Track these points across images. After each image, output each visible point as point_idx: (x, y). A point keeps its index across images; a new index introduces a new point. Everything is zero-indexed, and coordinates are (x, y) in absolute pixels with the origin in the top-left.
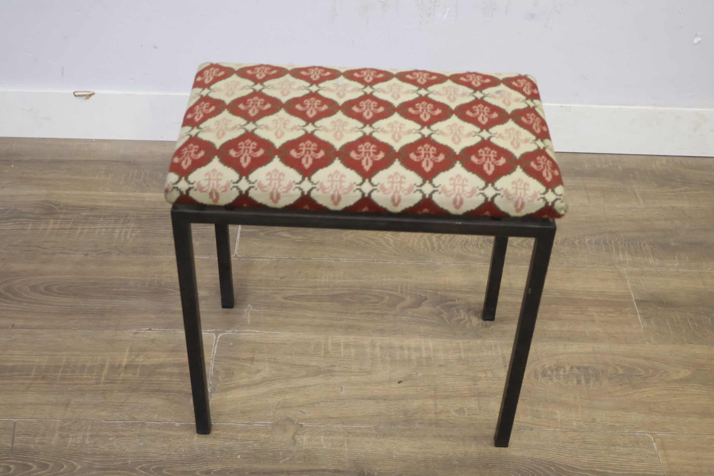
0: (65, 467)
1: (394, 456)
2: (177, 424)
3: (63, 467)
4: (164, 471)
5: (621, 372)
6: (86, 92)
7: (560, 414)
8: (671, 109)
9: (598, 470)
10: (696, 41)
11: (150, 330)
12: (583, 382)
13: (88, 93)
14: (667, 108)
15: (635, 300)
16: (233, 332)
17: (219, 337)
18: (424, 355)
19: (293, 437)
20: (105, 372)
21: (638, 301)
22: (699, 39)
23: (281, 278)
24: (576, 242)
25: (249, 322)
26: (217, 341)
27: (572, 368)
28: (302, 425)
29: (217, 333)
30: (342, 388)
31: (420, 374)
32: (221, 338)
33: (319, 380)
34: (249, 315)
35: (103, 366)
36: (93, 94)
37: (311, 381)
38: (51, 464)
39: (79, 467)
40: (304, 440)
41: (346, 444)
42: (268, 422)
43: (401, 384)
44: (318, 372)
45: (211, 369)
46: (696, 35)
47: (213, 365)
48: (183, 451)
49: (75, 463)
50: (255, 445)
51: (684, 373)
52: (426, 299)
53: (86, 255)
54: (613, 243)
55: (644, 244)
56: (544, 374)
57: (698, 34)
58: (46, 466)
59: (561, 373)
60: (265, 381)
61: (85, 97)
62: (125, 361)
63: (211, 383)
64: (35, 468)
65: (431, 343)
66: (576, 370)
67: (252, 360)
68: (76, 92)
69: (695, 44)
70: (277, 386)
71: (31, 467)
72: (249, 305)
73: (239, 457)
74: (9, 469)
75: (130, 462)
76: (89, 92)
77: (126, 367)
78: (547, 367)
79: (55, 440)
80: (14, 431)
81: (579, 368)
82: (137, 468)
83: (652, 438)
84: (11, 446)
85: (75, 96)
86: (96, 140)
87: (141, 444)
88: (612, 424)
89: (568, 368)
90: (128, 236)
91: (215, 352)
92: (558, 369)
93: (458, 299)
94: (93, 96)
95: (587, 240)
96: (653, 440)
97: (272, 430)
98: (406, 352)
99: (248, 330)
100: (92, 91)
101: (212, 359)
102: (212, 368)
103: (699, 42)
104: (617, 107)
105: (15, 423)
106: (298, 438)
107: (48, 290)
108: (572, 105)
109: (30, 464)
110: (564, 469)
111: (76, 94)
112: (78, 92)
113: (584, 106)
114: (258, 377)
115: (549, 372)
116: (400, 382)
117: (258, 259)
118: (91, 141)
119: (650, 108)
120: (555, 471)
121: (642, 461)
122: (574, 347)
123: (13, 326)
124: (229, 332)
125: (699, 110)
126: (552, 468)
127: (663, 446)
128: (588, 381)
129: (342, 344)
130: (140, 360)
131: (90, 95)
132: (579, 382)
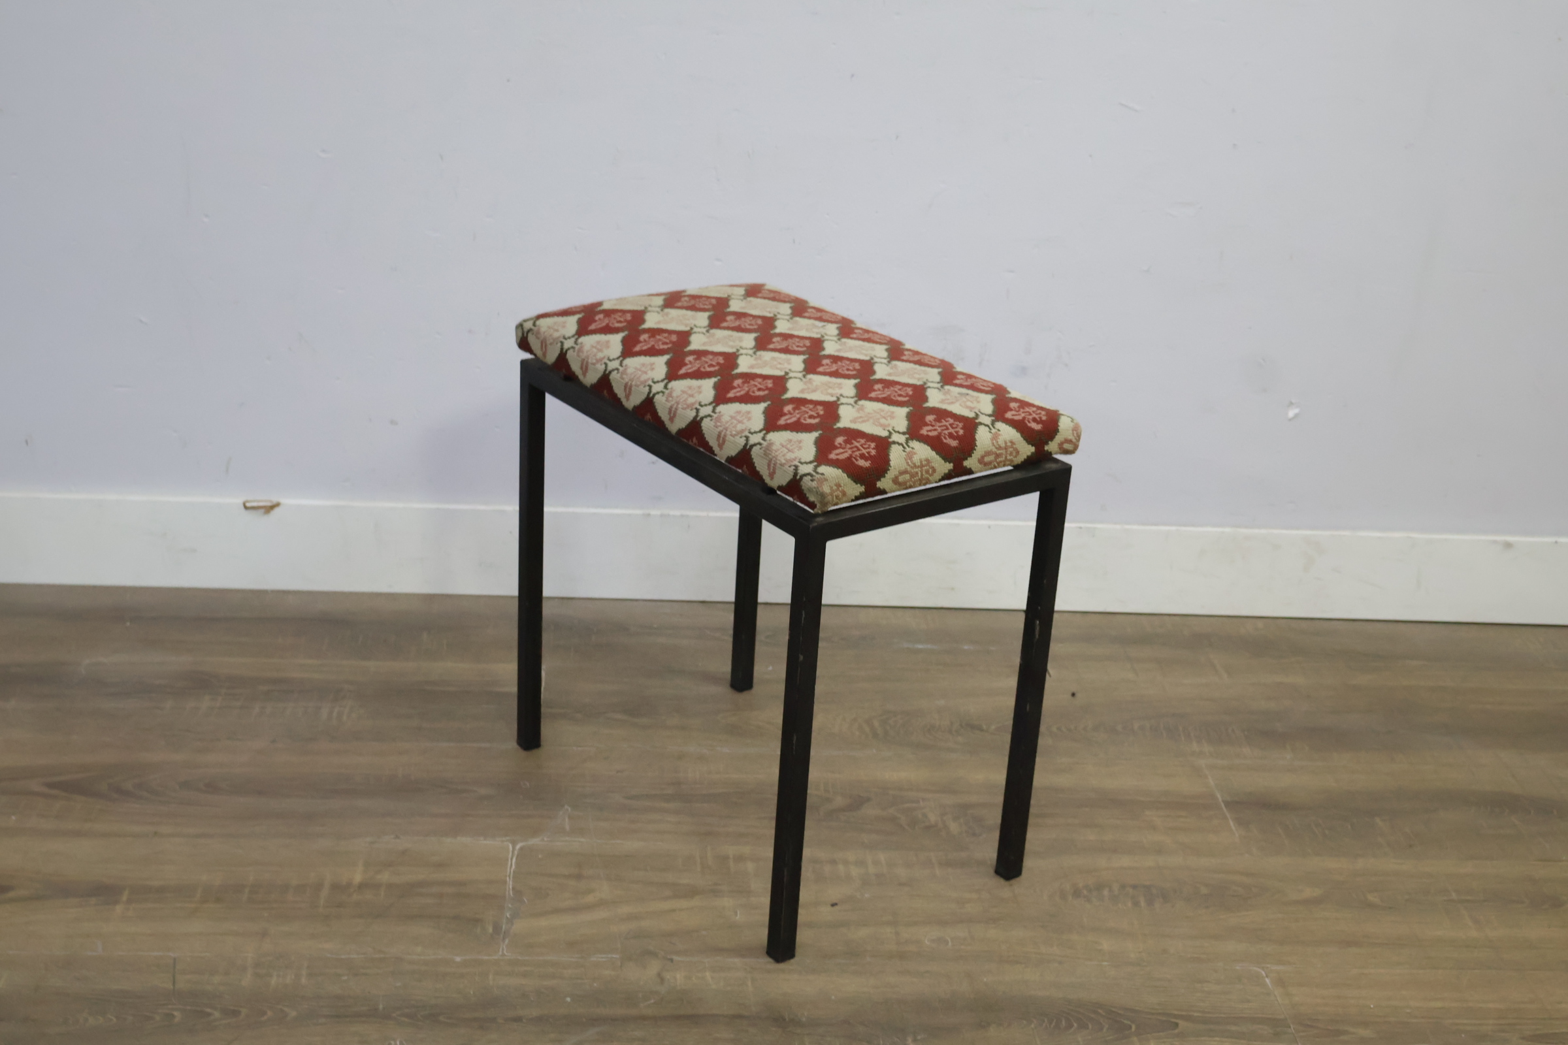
0: (269, 1013)
1: (833, 997)
2: (458, 959)
3: (264, 1013)
4: (441, 1018)
5: (1204, 890)
6: (265, 501)
7: (1106, 945)
8: (1263, 531)
9: (1176, 1012)
10: (1291, 413)
11: (397, 837)
12: (1143, 904)
13: (269, 504)
14: (1256, 531)
15: (1223, 801)
16: (543, 840)
17: (518, 847)
18: (872, 870)
19: (659, 975)
20: (325, 892)
21: (1227, 804)
22: (1296, 411)
23: (618, 772)
24: (1119, 728)
25: (567, 827)
26: (516, 852)
27: (1123, 887)
28: (672, 960)
29: (514, 843)
30: (737, 912)
31: (866, 895)
32: (521, 849)
33: (696, 902)
34: (567, 820)
35: (319, 887)
36: (278, 505)
37: (683, 903)
38: (244, 1011)
39: (293, 1014)
40: (678, 978)
41: (749, 983)
42: (614, 956)
43: (836, 908)
44: (692, 892)
45: (509, 888)
46: (1291, 404)
47: (511, 883)
48: (472, 993)
49: (286, 1009)
50: (595, 985)
51: (1309, 892)
52: (868, 799)
53: (274, 741)
54: (1181, 728)
55: (1233, 730)
56: (1077, 893)
57: (1293, 401)
58: (235, 1013)
59: (1106, 892)
60: (601, 904)
61: (263, 510)
62: (358, 878)
63: (510, 906)
64: (217, 1014)
65: (882, 857)
66: (1131, 890)
67: (579, 877)
68: (248, 501)
69: (1290, 420)
70: (625, 910)
71: (209, 1015)
72: (566, 807)
73: (568, 999)
74: (173, 1016)
75: (381, 1007)
76: (271, 501)
77: (362, 886)
78: (1081, 885)
79: (247, 980)
80: (174, 967)
81: (1134, 887)
82: (394, 1015)
83: (1263, 973)
84: (172, 987)
85: (246, 508)
86: (273, 592)
87: (399, 984)
88: (1196, 956)
89: (1116, 887)
90: (345, 718)
91: (513, 867)
92: (1099, 887)
93: (924, 800)
94: (277, 510)
95: (1136, 726)
96: (1264, 975)
97: (621, 966)
98: (841, 867)
99: (567, 838)
100: (275, 500)
101: (509, 876)
102: (511, 887)
103: (1296, 416)
104: (1174, 528)
105: (175, 959)
106: (667, 976)
107: (212, 787)
108: (1099, 526)
109: (209, 1010)
110: (1120, 1012)
111: (248, 505)
112: (254, 501)
113: (1118, 527)
114: (590, 899)
115: (1085, 892)
116: (833, 905)
117: (575, 748)
118: (265, 592)
119: (1228, 530)
120: (1104, 1014)
121: (1249, 1001)
122: (1125, 861)
123: (156, 833)
124: (535, 841)
125: (1309, 532)
126: (1100, 1011)
127: (1280, 982)
128: (1150, 903)
129: (731, 856)
130: (385, 877)
131: (270, 508)
132: (1136, 904)
